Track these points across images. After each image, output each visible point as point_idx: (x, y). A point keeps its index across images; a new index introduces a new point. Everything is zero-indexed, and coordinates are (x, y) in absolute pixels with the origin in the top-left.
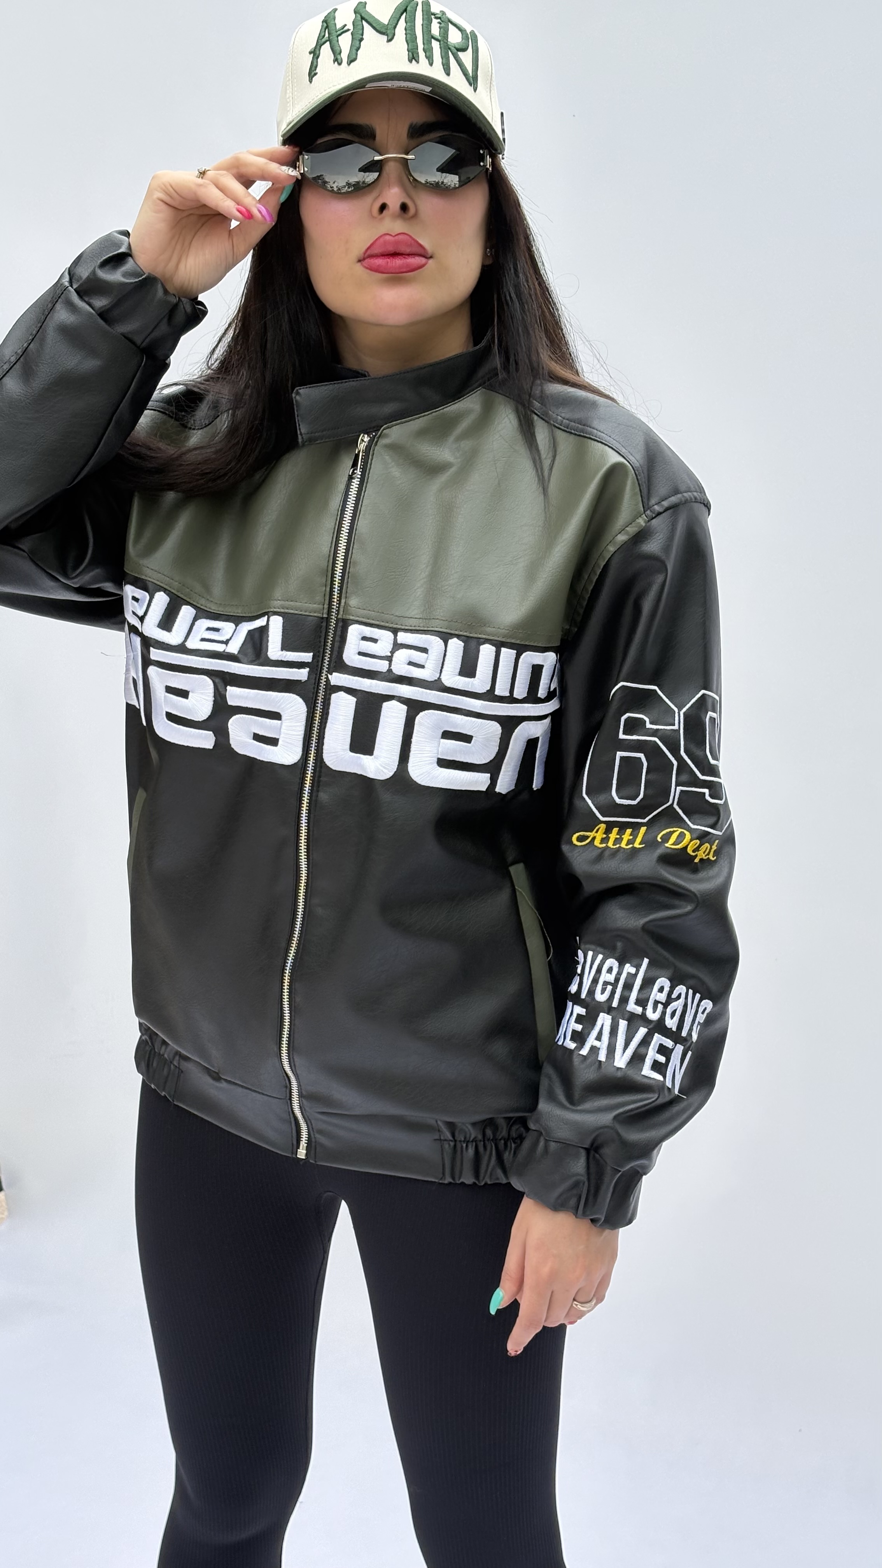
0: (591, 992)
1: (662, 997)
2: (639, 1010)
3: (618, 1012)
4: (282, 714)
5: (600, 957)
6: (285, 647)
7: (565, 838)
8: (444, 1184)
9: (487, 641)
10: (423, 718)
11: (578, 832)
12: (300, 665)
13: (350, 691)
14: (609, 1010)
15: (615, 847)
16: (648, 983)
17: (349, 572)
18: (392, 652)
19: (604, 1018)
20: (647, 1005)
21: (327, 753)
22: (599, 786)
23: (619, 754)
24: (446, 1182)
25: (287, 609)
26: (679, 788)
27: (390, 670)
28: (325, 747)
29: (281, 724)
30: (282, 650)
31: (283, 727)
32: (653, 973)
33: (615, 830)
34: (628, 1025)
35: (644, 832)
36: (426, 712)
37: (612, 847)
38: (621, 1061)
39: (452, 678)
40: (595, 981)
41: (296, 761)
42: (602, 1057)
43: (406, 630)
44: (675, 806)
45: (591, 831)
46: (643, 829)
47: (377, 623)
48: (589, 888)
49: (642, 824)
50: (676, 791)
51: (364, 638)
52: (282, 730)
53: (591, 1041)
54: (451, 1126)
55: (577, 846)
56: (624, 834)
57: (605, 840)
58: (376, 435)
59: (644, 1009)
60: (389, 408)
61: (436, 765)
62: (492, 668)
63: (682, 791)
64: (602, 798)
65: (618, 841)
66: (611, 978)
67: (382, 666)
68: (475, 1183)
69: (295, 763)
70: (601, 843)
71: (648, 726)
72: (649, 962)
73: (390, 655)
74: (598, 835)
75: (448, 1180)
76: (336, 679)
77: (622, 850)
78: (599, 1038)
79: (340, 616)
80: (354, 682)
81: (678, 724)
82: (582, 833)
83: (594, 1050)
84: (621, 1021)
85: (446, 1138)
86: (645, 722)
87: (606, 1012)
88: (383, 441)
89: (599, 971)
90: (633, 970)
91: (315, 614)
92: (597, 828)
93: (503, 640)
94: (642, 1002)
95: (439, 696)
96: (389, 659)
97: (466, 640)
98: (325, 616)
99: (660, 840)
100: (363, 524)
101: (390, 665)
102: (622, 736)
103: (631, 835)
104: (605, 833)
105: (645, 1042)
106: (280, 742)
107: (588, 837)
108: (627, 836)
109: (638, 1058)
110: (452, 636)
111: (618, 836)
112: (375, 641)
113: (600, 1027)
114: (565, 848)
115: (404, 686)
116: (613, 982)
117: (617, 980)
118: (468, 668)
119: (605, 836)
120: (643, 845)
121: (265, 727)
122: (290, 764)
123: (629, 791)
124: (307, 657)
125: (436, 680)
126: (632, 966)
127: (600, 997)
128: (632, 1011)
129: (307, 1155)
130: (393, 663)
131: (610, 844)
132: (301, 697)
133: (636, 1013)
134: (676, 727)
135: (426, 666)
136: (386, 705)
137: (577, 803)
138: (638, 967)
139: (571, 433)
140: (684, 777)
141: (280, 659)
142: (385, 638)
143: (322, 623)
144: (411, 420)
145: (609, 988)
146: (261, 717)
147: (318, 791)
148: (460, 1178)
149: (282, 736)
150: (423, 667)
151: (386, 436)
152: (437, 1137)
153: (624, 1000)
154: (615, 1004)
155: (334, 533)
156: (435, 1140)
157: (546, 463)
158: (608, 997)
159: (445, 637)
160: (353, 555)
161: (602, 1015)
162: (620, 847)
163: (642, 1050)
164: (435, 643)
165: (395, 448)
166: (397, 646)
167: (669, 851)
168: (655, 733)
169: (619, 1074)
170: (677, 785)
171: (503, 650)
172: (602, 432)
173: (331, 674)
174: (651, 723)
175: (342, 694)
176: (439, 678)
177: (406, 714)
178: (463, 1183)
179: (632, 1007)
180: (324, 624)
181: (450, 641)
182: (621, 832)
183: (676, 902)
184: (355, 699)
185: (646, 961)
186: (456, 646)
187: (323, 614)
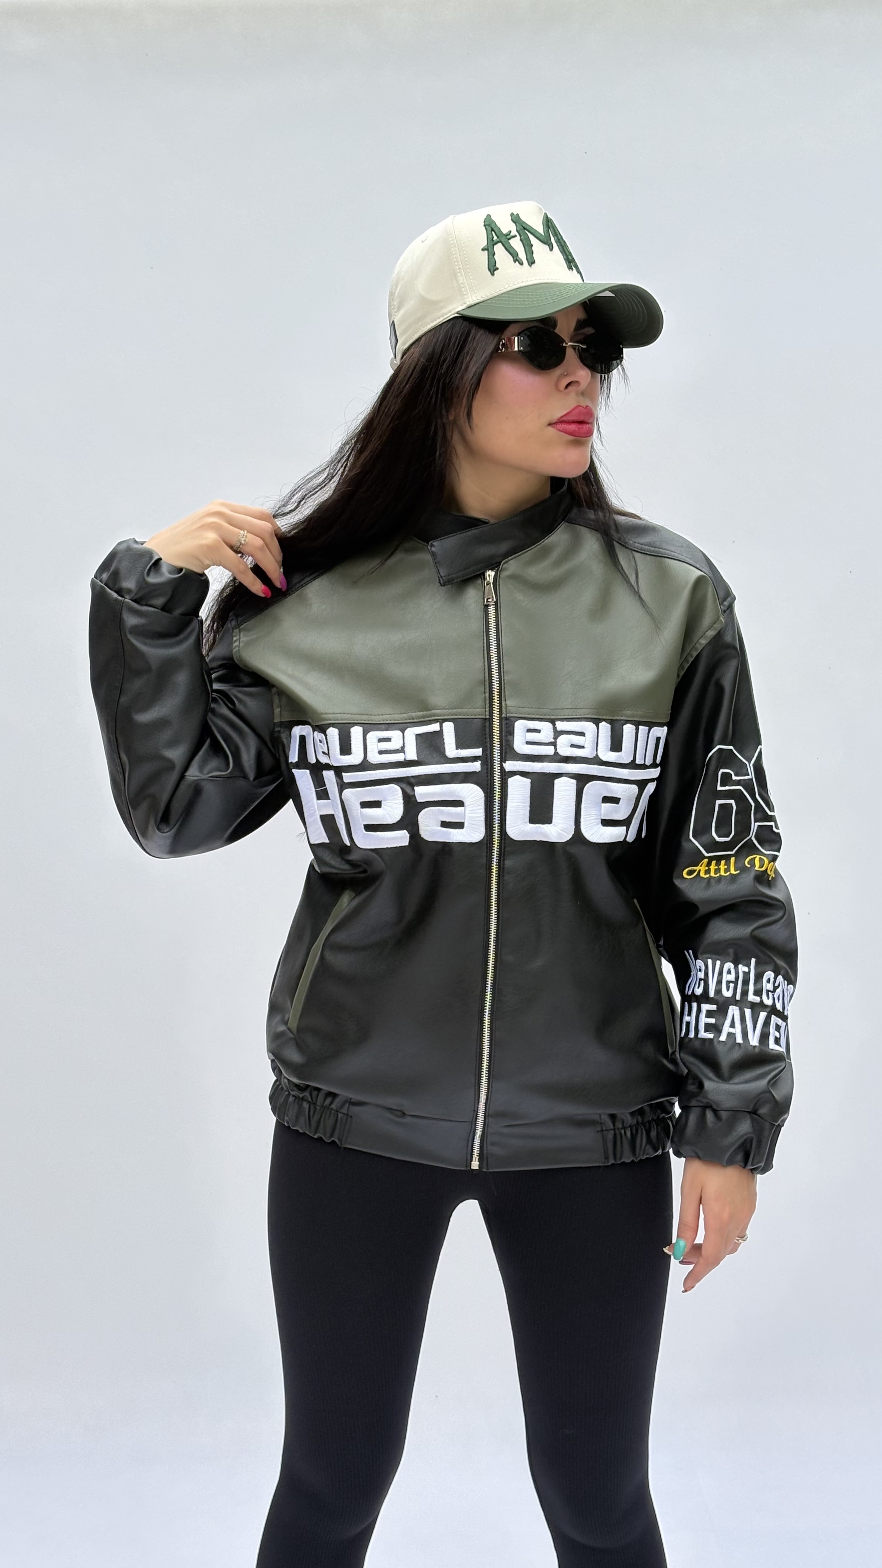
0: (718, 991)
1: (770, 987)
2: (757, 999)
3: (742, 1003)
4: (464, 801)
5: (718, 963)
6: (459, 746)
7: (675, 874)
8: (608, 1166)
9: (627, 722)
10: (591, 788)
11: (687, 868)
12: (474, 759)
13: (524, 774)
14: (736, 1003)
15: (717, 876)
16: (759, 977)
17: (504, 680)
18: (555, 738)
19: (733, 1009)
20: (762, 995)
21: (509, 827)
22: (702, 831)
23: (718, 802)
24: (609, 1164)
25: (456, 715)
26: (757, 824)
27: (556, 753)
28: (508, 822)
29: (465, 809)
30: (457, 749)
31: (467, 812)
32: (760, 970)
33: (714, 862)
34: (752, 1012)
35: (734, 861)
36: (591, 783)
37: (715, 876)
38: (754, 1041)
39: (607, 755)
40: (719, 982)
41: (482, 838)
42: (739, 1040)
43: (562, 719)
44: (753, 839)
45: (697, 865)
46: (733, 859)
47: (537, 716)
48: (703, 910)
49: (729, 856)
50: (755, 826)
51: (529, 730)
52: (466, 814)
53: (726, 1029)
54: (613, 1117)
55: (687, 879)
56: (720, 865)
57: (708, 872)
58: (498, 570)
59: (761, 998)
60: (504, 547)
61: (600, 824)
62: (634, 743)
63: (759, 826)
64: (705, 838)
65: (717, 871)
66: (732, 977)
67: (550, 751)
68: (633, 1161)
69: (481, 840)
70: (705, 874)
71: (734, 778)
72: (756, 961)
73: (553, 740)
74: (702, 868)
75: (611, 1161)
76: (509, 766)
77: (723, 878)
78: (732, 1025)
79: (503, 715)
80: (527, 766)
81: (751, 775)
82: (690, 868)
83: (731, 1035)
84: (746, 1010)
85: (608, 1128)
86: (731, 775)
87: (734, 1004)
88: (504, 574)
89: (721, 973)
90: (746, 969)
91: (480, 717)
92: (702, 863)
93: (640, 720)
94: (758, 993)
95: (600, 769)
96: (554, 744)
97: (611, 722)
98: (488, 717)
99: (749, 866)
100: (504, 641)
101: (556, 749)
102: (719, 788)
103: (725, 865)
104: (707, 866)
105: (767, 1023)
106: (466, 825)
107: (695, 871)
108: (723, 866)
109: (764, 1037)
110: (601, 720)
111: (717, 867)
112: (539, 731)
113: (732, 1017)
114: (677, 882)
115: (570, 765)
116: (734, 980)
117: (737, 978)
118: (616, 746)
119: (707, 868)
120: (739, 871)
121: (451, 814)
122: (477, 841)
123: (724, 830)
124: (478, 752)
125: (594, 757)
126: (744, 966)
127: (727, 994)
128: (752, 1001)
129: (479, 1166)
130: (558, 747)
131: (712, 874)
132: (478, 785)
133: (755, 1002)
134: (750, 777)
135: (585, 746)
136: (557, 781)
137: (685, 845)
138: (748, 965)
139: (647, 554)
140: (759, 816)
141: (456, 757)
142: (546, 728)
143: (485, 723)
144: (522, 554)
145: (732, 985)
146: (447, 806)
147: (504, 860)
148: (620, 1159)
149: (467, 819)
150: (583, 747)
151: (506, 569)
152: (599, 1129)
153: (745, 993)
154: (738, 997)
155: (484, 650)
156: (598, 1131)
157: (633, 579)
158: (732, 993)
159: (597, 722)
160: (504, 665)
161: (731, 1007)
162: (720, 875)
163: (766, 1030)
164: (588, 727)
165: (513, 577)
166: (557, 733)
167: (758, 873)
168: (738, 783)
169: (757, 1050)
170: (755, 821)
171: (640, 727)
172: (675, 552)
173: (505, 763)
174: (736, 775)
175: (517, 777)
176: (597, 755)
177: (576, 787)
178: (623, 1163)
179: (752, 997)
180: (487, 724)
181: (600, 724)
182: (718, 864)
183: (768, 911)
184: (530, 780)
185: (753, 960)
186: (605, 727)
187: (486, 715)
